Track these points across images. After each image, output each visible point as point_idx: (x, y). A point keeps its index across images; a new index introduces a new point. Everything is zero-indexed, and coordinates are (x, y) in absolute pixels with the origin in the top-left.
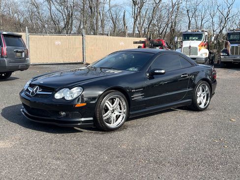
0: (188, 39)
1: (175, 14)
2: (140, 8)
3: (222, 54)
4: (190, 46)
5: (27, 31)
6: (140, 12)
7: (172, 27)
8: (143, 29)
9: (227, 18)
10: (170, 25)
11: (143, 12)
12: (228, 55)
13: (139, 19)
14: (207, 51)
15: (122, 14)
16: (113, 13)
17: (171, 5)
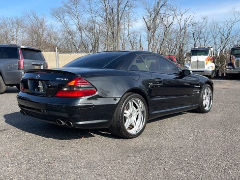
0: (196, 55)
1: (182, 37)
2: (154, 32)
3: (227, 67)
4: (198, 61)
5: (57, 51)
6: (153, 36)
7: (180, 47)
8: (156, 50)
9: (227, 39)
10: (178, 46)
11: (156, 36)
12: (234, 67)
13: (152, 41)
14: (213, 65)
15: (139, 38)
16: (131, 37)
17: (179, 30)
